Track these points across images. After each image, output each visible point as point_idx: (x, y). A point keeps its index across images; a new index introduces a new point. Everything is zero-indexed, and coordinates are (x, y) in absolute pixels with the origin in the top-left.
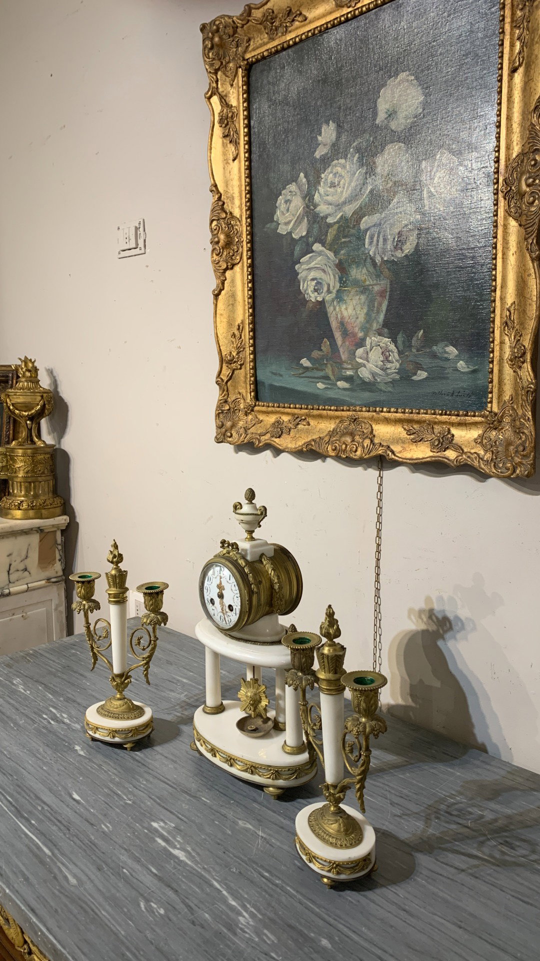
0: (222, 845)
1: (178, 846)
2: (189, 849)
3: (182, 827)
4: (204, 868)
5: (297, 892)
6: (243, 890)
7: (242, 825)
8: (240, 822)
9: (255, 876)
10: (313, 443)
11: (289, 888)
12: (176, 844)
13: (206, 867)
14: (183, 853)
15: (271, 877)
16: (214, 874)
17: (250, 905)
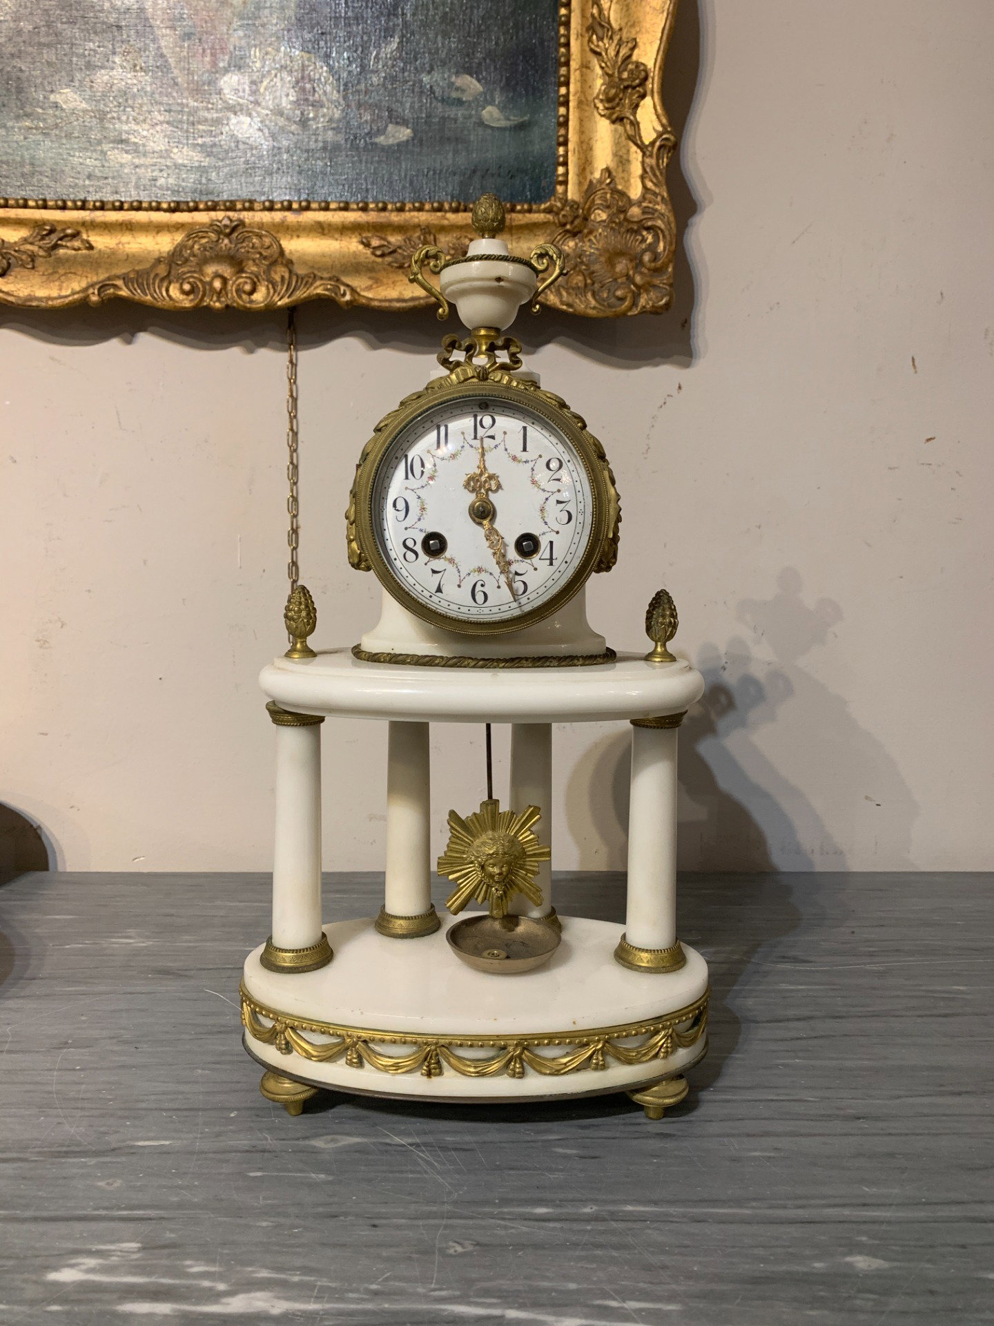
0: (346, 1214)
1: (221, 1287)
2: (264, 1274)
3: (170, 1236)
4: (376, 1293)
5: (655, 1203)
6: (544, 1278)
7: (332, 1145)
8: (319, 1143)
9: (525, 1229)
10: (120, 283)
11: (630, 1208)
12: (206, 1283)
13: (374, 1287)
14: (259, 1294)
15: (559, 1211)
16: (421, 1290)
17: (614, 1299)
